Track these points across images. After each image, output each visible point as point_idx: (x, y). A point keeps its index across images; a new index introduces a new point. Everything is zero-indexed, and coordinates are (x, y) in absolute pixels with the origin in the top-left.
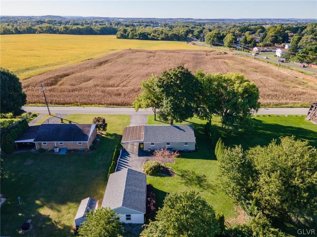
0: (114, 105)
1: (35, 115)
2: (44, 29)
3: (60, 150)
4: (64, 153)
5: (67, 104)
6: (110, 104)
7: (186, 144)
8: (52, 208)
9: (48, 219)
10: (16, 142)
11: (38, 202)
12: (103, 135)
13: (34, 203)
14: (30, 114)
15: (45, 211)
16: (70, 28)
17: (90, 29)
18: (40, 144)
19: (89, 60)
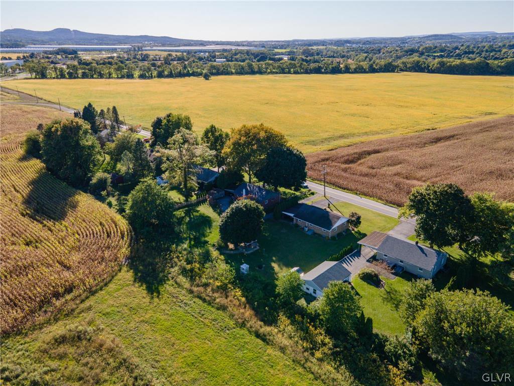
0: (394, 204)
1: (313, 194)
2: (408, 66)
3: (308, 230)
4: (309, 233)
5: (347, 190)
6: (391, 203)
7: (421, 269)
8: (279, 266)
9: (272, 268)
10: (283, 212)
11: (274, 258)
12: (353, 232)
13: (272, 257)
14: (309, 191)
15: (274, 265)
16: (448, 64)
17: (485, 64)
18: (297, 220)
19: (429, 130)
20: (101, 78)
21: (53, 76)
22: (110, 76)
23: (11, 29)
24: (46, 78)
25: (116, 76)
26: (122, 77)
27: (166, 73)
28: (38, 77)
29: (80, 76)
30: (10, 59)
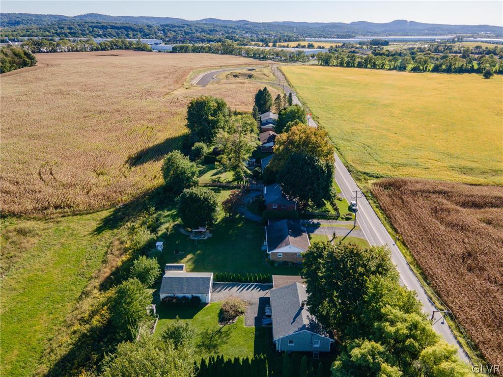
14: (349, 215)
20: (374, 68)
21: (335, 64)
22: (382, 67)
23: (356, 21)
24: (328, 65)
25: (389, 68)
26: (395, 68)
27: (444, 67)
28: (323, 64)
29: (356, 65)
30: (323, 48)
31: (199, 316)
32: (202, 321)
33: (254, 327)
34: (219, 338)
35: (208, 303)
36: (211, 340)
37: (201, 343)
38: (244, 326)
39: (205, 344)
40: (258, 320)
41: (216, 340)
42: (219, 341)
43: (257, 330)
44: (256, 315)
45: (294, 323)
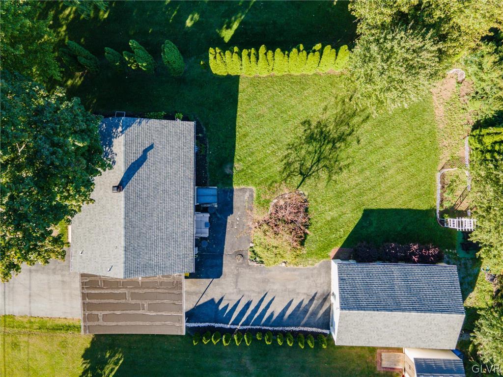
31: (351, 218)
32: (342, 204)
33: (235, 187)
34: (304, 159)
35: (336, 257)
36: (321, 153)
37: (338, 145)
38: (254, 188)
39: (330, 146)
40: (226, 206)
41: (309, 153)
42: (303, 152)
43: (228, 179)
44: (230, 219)
45: (147, 146)
